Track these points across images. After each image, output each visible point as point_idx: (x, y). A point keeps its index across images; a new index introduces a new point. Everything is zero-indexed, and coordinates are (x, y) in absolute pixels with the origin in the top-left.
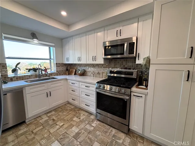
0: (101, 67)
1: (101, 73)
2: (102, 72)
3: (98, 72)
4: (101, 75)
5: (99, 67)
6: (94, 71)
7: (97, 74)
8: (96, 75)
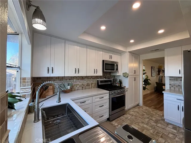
0: (90, 79)
1: (90, 84)
2: (92, 83)
3: (88, 84)
4: (90, 86)
5: (88, 79)
6: (82, 84)
7: (87, 85)
8: (85, 87)
